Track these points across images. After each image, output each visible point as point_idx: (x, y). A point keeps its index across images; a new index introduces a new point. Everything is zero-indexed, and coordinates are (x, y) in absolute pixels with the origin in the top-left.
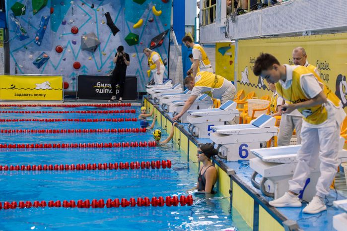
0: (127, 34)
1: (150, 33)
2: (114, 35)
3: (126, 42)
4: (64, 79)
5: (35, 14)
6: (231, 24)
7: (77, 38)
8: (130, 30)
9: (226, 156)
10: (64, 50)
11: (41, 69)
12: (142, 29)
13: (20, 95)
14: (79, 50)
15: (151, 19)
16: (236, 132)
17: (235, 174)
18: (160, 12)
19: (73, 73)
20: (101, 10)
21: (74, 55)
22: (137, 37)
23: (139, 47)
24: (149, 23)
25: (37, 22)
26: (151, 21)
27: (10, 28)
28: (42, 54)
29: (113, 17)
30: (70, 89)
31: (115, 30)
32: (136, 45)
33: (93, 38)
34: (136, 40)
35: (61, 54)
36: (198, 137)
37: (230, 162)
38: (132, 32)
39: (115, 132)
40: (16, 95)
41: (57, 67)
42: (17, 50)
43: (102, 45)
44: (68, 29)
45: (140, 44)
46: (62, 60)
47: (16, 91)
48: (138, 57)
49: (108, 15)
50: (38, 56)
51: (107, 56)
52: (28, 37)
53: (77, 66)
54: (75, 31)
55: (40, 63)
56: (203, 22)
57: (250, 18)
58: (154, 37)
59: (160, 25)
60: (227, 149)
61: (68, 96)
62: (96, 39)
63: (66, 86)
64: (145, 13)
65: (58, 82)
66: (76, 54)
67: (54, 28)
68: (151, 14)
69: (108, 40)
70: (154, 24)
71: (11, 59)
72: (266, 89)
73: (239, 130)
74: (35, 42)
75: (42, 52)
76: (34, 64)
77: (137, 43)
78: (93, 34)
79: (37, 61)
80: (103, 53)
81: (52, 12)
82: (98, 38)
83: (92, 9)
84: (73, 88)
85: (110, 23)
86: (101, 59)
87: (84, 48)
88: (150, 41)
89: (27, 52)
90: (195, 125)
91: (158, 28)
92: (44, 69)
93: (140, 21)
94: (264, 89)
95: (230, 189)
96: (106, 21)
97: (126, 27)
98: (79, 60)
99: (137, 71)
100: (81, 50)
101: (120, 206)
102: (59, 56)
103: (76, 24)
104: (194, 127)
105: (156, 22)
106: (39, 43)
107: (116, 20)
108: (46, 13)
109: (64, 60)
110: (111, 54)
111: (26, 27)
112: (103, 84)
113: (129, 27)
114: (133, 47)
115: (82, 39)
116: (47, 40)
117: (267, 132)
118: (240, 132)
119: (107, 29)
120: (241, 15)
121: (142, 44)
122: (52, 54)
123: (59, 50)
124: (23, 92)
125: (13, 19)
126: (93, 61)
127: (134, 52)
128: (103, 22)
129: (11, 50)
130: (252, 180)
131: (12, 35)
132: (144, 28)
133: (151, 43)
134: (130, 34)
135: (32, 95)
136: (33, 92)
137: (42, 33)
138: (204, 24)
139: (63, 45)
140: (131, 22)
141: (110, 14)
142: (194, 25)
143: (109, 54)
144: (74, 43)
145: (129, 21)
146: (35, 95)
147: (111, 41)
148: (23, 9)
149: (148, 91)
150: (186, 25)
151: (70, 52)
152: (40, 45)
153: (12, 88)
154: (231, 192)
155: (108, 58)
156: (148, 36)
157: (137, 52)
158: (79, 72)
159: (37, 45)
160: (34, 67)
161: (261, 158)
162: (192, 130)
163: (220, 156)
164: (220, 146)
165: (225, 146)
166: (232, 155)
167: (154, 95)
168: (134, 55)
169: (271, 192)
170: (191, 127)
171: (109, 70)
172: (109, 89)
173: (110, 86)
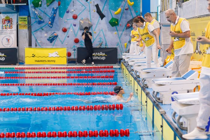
0: (110, 18)
1: (126, 18)
2: (102, 20)
3: (110, 24)
4: (67, 50)
5: (48, 6)
6: (179, 9)
7: (77, 22)
8: (112, 16)
9: (162, 101)
10: (68, 30)
11: (53, 43)
12: (121, 15)
13: (38, 61)
14: (78, 30)
15: (127, 8)
16: (169, 83)
17: (165, 113)
18: (133, 3)
19: (74, 46)
20: (93, 3)
21: (75, 34)
22: (117, 21)
23: (118, 27)
24: (125, 11)
25: (50, 12)
26: (126, 9)
27: (32, 15)
28: (53, 33)
29: (101, 8)
30: (72, 57)
31: (102, 16)
32: (117, 26)
33: (87, 22)
34: (116, 23)
35: (66, 33)
36: (148, 87)
37: (165, 104)
38: (114, 17)
40: (36, 61)
41: (63, 42)
42: (36, 31)
43: (94, 27)
44: (70, 16)
45: (119, 26)
46: (67, 37)
47: (36, 58)
48: (118, 34)
49: (97, 6)
50: (51, 34)
51: (97, 34)
52: (44, 22)
53: (77, 41)
54: (75, 17)
55: (52, 40)
56: (162, 9)
57: (191, 4)
58: (129, 20)
59: (133, 12)
60: (163, 95)
61: (70, 61)
62: (90, 22)
63: (69, 54)
64: (122, 4)
65: (64, 52)
66: (76, 33)
67: (61, 15)
68: (126, 5)
69: (98, 23)
70: (129, 11)
71: (33, 37)
72: (201, 54)
73: (171, 81)
74: (48, 25)
75: (53, 32)
76: (48, 40)
77: (117, 24)
78: (88, 19)
79: (50, 38)
80: (94, 32)
81: (59, 5)
82: (91, 22)
83: (86, 2)
84: (74, 56)
85: (99, 12)
87: (81, 29)
88: (126, 23)
89: (43, 32)
90: (145, 79)
91: (131, 14)
92: (54, 43)
93: (119, 10)
94: (200, 54)
96: (96, 10)
97: (110, 14)
98: (78, 37)
99: (118, 44)
100: (79, 30)
101: (78, 136)
102: (64, 35)
103: (76, 13)
104: (145, 80)
105: (130, 10)
106: (51, 26)
107: (103, 9)
108: (55, 5)
109: (68, 37)
110: (100, 32)
111: (42, 15)
112: (94, 53)
113: (111, 14)
114: (115, 27)
115: (80, 23)
116: (56, 24)
117: (192, 83)
118: (172, 82)
119: (97, 15)
120: (185, 2)
121: (120, 25)
122: (60, 33)
123: (65, 30)
124: (40, 59)
125: (33, 10)
127: (115, 31)
128: (94, 11)
129: (33, 31)
130: (173, 117)
131: (33, 21)
132: (122, 14)
133: (127, 24)
134: (113, 19)
135: (46, 61)
136: (47, 59)
137: (53, 18)
138: (163, 11)
139: (67, 27)
140: (113, 10)
141: (99, 5)
142: (157, 11)
143: (99, 32)
144: (75, 25)
145: (112, 9)
146: (48, 61)
147: (100, 24)
148: (40, 3)
149: (123, 57)
150: (151, 12)
151: (72, 32)
152: (51, 27)
153: (33, 57)
154: (162, 126)
155: (98, 35)
156: (125, 20)
157: (117, 31)
158: (78, 45)
159: (50, 27)
160: (48, 42)
161: (177, 101)
162: (144, 82)
163: (158, 101)
164: (158, 93)
165: (161, 93)
166: (166, 100)
167: (126, 60)
168: (116, 32)
169: (186, 126)
170: (143, 80)
171: (98, 43)
172: (99, 56)
173: (99, 54)
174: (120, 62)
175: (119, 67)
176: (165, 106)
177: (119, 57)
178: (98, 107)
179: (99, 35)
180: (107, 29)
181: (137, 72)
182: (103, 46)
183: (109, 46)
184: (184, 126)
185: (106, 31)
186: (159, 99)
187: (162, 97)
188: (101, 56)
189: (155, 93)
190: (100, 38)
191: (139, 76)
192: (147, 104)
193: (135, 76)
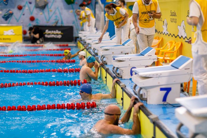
4: (23, 28)
9: (122, 76)
10: (23, 8)
11: (8, 21)
14: (34, 9)
16: (128, 59)
17: (125, 87)
19: (30, 24)
21: (30, 12)
23: (74, 6)
28: (8, 11)
32: (73, 4)
34: (72, 1)
35: (21, 11)
36: (107, 64)
37: (124, 79)
39: (54, 62)
41: (19, 20)
43: (49, 5)
45: (75, 4)
46: (22, 16)
48: (74, 12)
50: (6, 12)
51: (53, 12)
53: (32, 19)
55: (7, 17)
60: (122, 70)
61: (26, 39)
62: (45, 0)
63: (25, 33)
65: (19, 30)
66: (31, 11)
73: (131, 57)
74: (3, 3)
75: (8, 9)
76: (3, 17)
79: (5, 15)
80: (50, 10)
86: (49, 14)
87: (37, 7)
88: (82, 1)
90: (105, 56)
92: (10, 21)
95: (122, 97)
98: (34, 15)
99: (74, 22)
104: (104, 57)
106: (6, 3)
109: (24, 15)
110: (56, 10)
114: (70, 6)
115: (36, 1)
116: (11, 1)
117: (150, 59)
122: (15, 11)
123: (20, 8)
126: (43, 16)
127: (71, 9)
130: (134, 90)
135: (1, 39)
136: (2, 37)
139: (22, 4)
143: (54, 10)
144: (30, 3)
146: (3, 39)
147: (55, 2)
149: (80, 35)
151: (27, 9)
152: (6, 5)
154: (122, 99)
157: (73, 9)
158: (34, 23)
159: (4, 5)
160: (3, 20)
161: (138, 74)
162: (103, 59)
163: (118, 76)
164: (118, 68)
165: (121, 68)
166: (126, 75)
167: (83, 38)
168: (71, 11)
169: (146, 97)
170: (102, 57)
171: (54, 21)
172: (55, 34)
173: (55, 32)
174: (76, 41)
175: (74, 45)
176: (125, 80)
177: (75, 35)
178: (60, 83)
179: (55, 13)
180: (63, 8)
181: (95, 49)
182: (59, 24)
183: (65, 24)
184: (143, 97)
185: (62, 9)
186: (119, 74)
187: (121, 72)
188: (57, 34)
189: (115, 69)
190: (56, 16)
191: (96, 53)
192: (106, 80)
193: (93, 54)
